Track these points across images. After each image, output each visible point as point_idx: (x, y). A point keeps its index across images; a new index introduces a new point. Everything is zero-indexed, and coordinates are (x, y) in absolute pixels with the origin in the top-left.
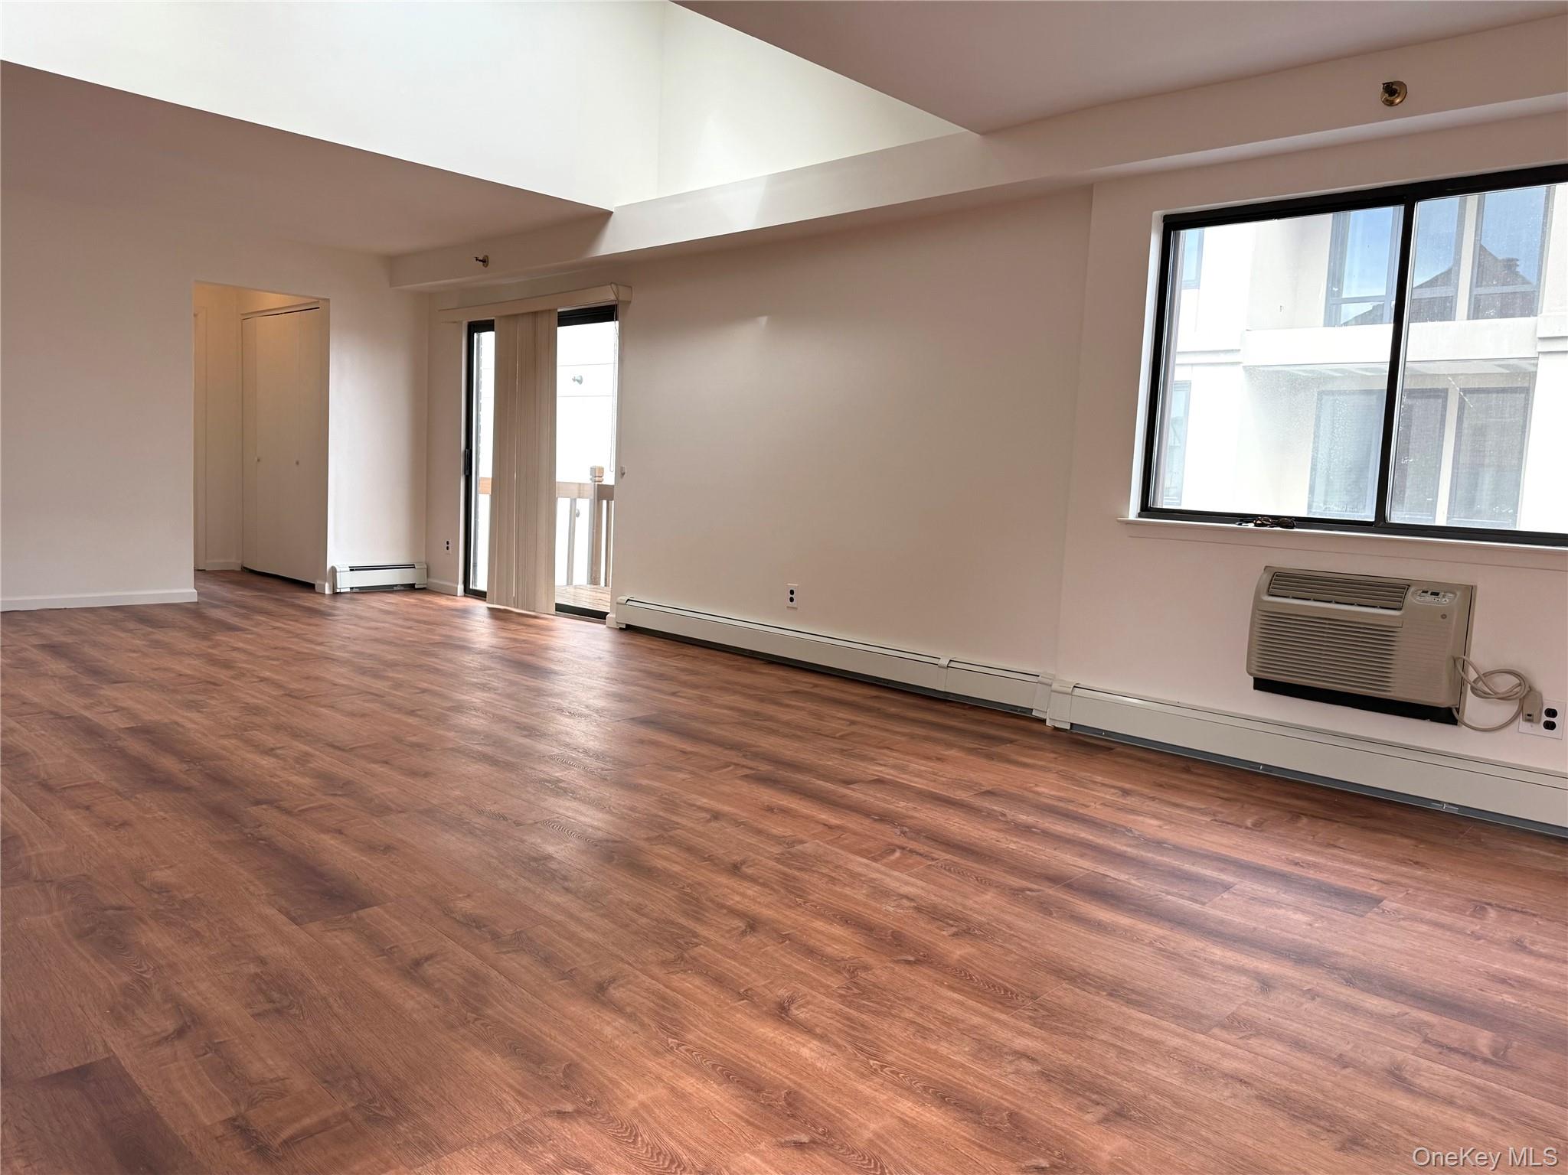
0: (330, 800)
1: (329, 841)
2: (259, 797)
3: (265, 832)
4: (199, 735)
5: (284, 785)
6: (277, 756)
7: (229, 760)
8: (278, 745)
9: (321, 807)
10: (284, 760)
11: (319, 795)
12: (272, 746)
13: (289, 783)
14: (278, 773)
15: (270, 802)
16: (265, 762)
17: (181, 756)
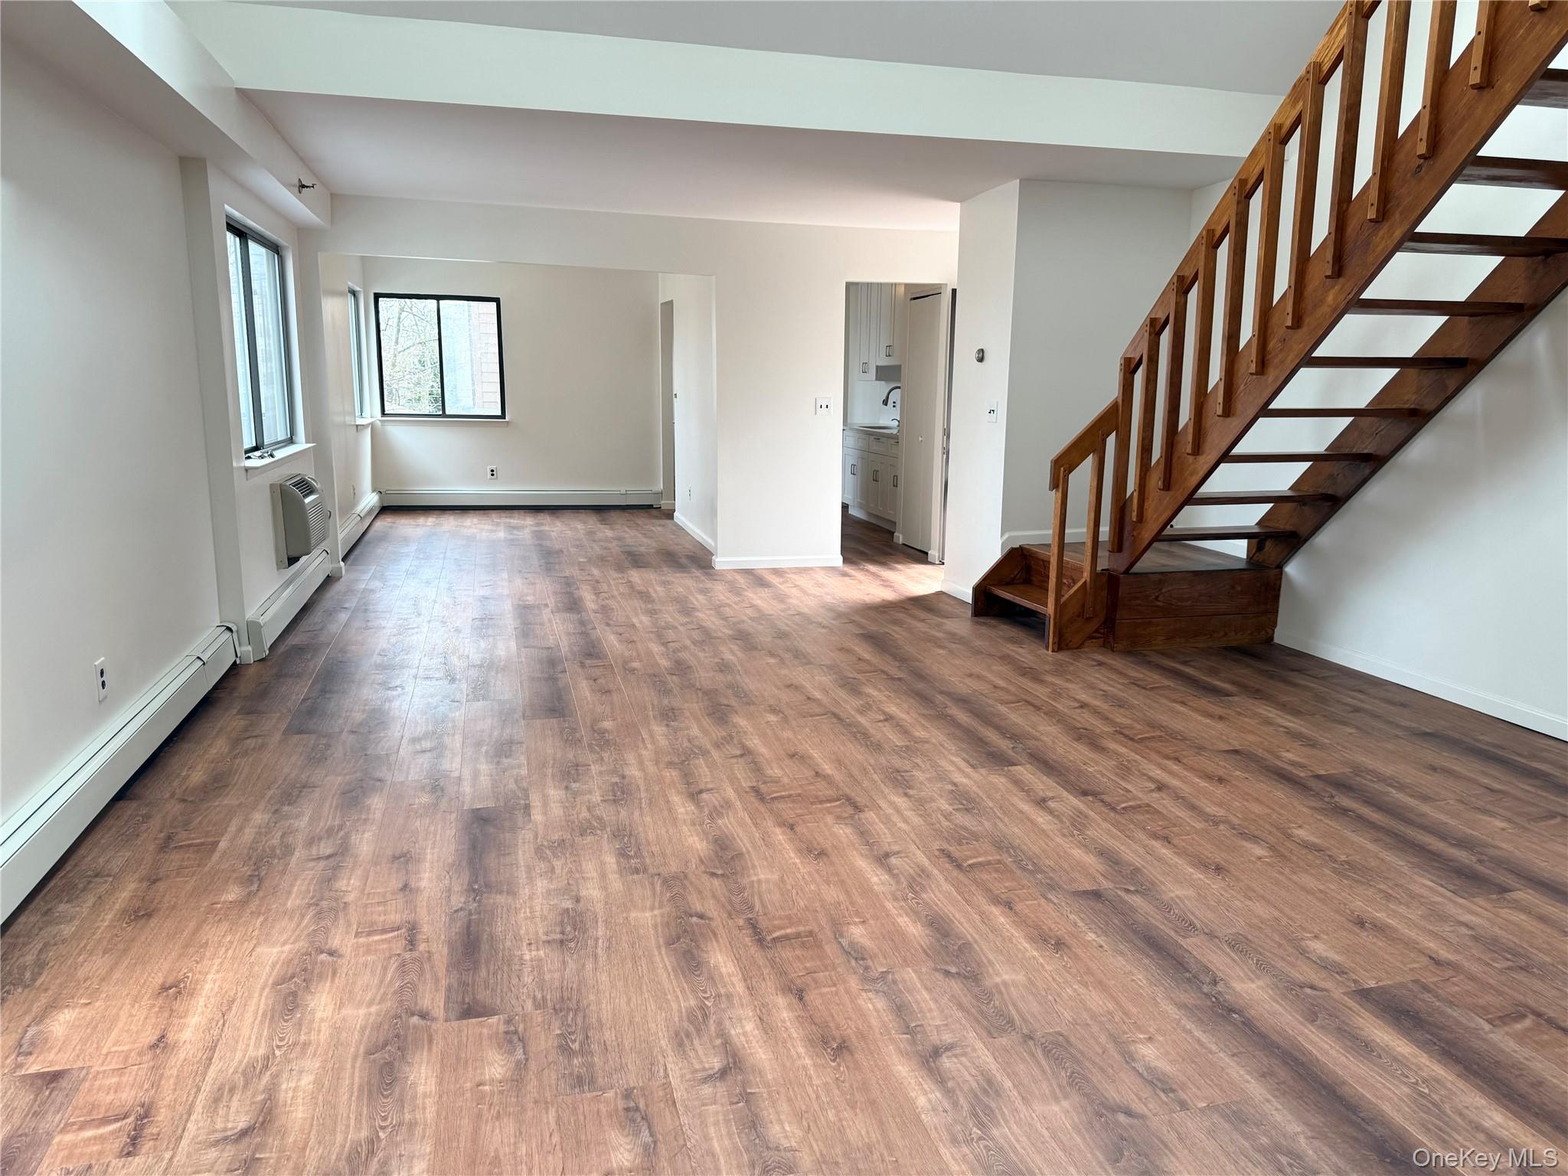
0: (859, 676)
1: (867, 656)
2: (899, 683)
3: (897, 664)
4: (946, 745)
5: (883, 688)
6: (884, 713)
7: (919, 714)
8: (880, 724)
9: (864, 673)
10: (879, 709)
11: (863, 680)
12: (886, 723)
13: (880, 690)
14: (885, 699)
15: (893, 679)
16: (894, 709)
17: (953, 722)
